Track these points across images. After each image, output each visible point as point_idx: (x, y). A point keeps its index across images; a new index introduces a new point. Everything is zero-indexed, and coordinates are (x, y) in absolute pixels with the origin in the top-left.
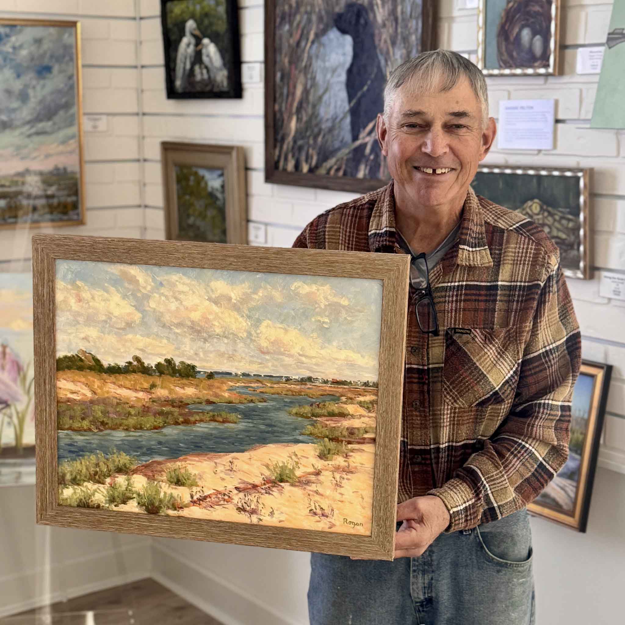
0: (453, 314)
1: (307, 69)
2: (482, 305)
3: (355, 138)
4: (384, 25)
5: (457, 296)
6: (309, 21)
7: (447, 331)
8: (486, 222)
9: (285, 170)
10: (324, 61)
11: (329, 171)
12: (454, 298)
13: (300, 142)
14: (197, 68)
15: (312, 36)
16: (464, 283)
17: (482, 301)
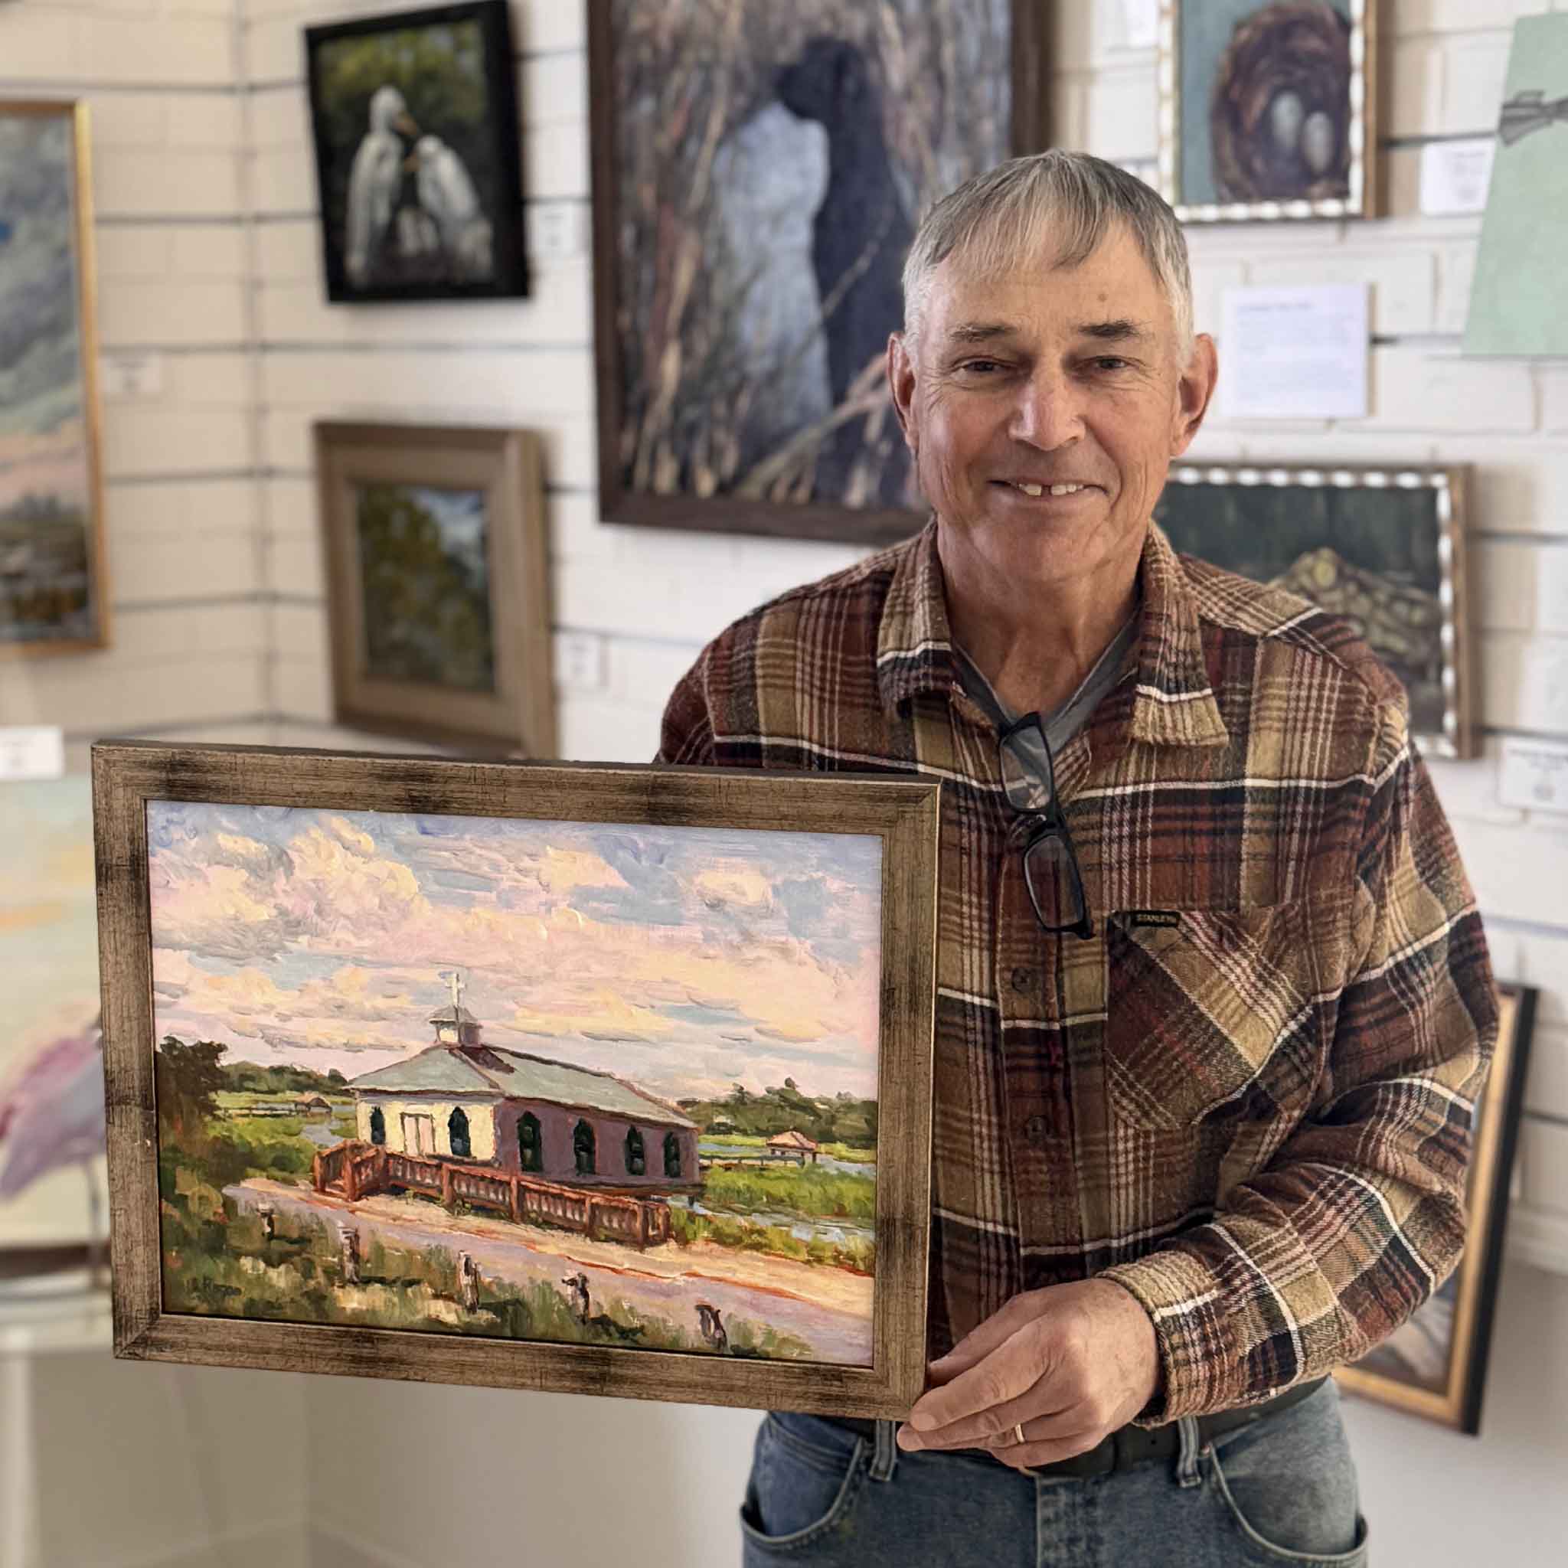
0: (1126, 871)
1: (704, 216)
2: (1203, 845)
3: (839, 396)
4: (908, 95)
5: (1132, 822)
6: (708, 87)
7: (1110, 923)
8: (1203, 620)
9: (650, 489)
10: (749, 191)
11: (769, 489)
12: (1126, 830)
13: (691, 413)
14: (407, 222)
15: (716, 126)
16: (1152, 787)
17: (1200, 832)
